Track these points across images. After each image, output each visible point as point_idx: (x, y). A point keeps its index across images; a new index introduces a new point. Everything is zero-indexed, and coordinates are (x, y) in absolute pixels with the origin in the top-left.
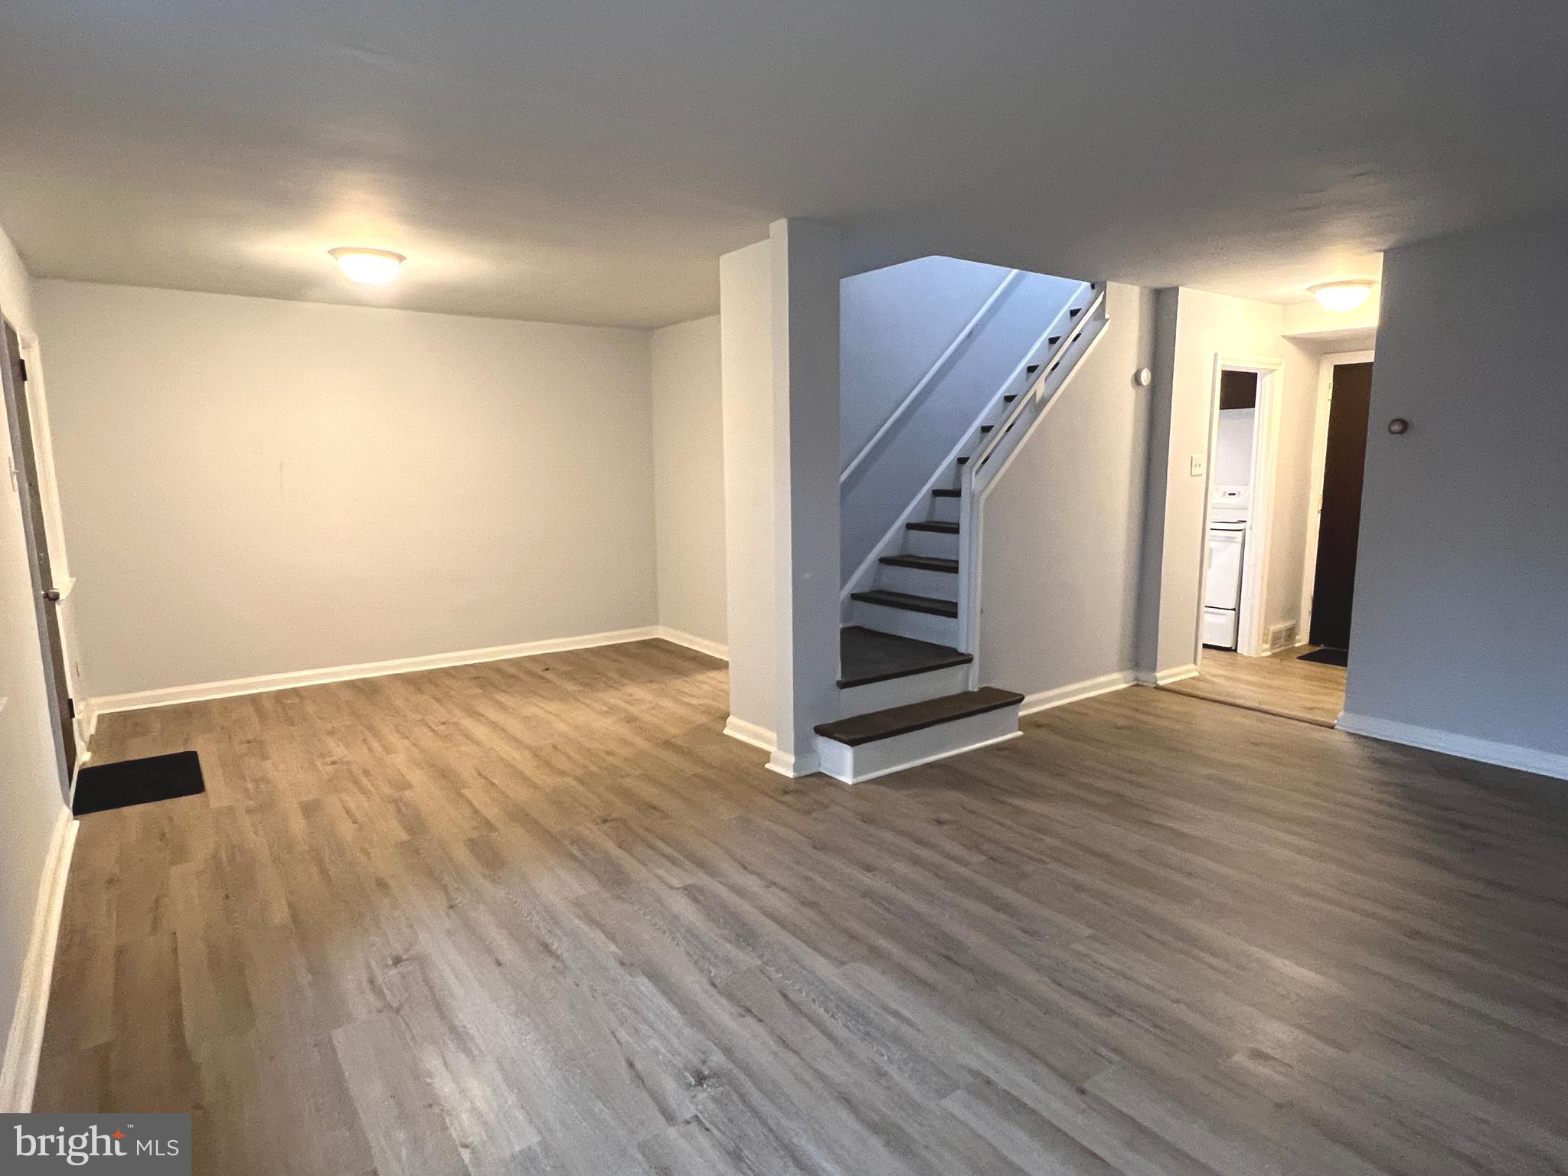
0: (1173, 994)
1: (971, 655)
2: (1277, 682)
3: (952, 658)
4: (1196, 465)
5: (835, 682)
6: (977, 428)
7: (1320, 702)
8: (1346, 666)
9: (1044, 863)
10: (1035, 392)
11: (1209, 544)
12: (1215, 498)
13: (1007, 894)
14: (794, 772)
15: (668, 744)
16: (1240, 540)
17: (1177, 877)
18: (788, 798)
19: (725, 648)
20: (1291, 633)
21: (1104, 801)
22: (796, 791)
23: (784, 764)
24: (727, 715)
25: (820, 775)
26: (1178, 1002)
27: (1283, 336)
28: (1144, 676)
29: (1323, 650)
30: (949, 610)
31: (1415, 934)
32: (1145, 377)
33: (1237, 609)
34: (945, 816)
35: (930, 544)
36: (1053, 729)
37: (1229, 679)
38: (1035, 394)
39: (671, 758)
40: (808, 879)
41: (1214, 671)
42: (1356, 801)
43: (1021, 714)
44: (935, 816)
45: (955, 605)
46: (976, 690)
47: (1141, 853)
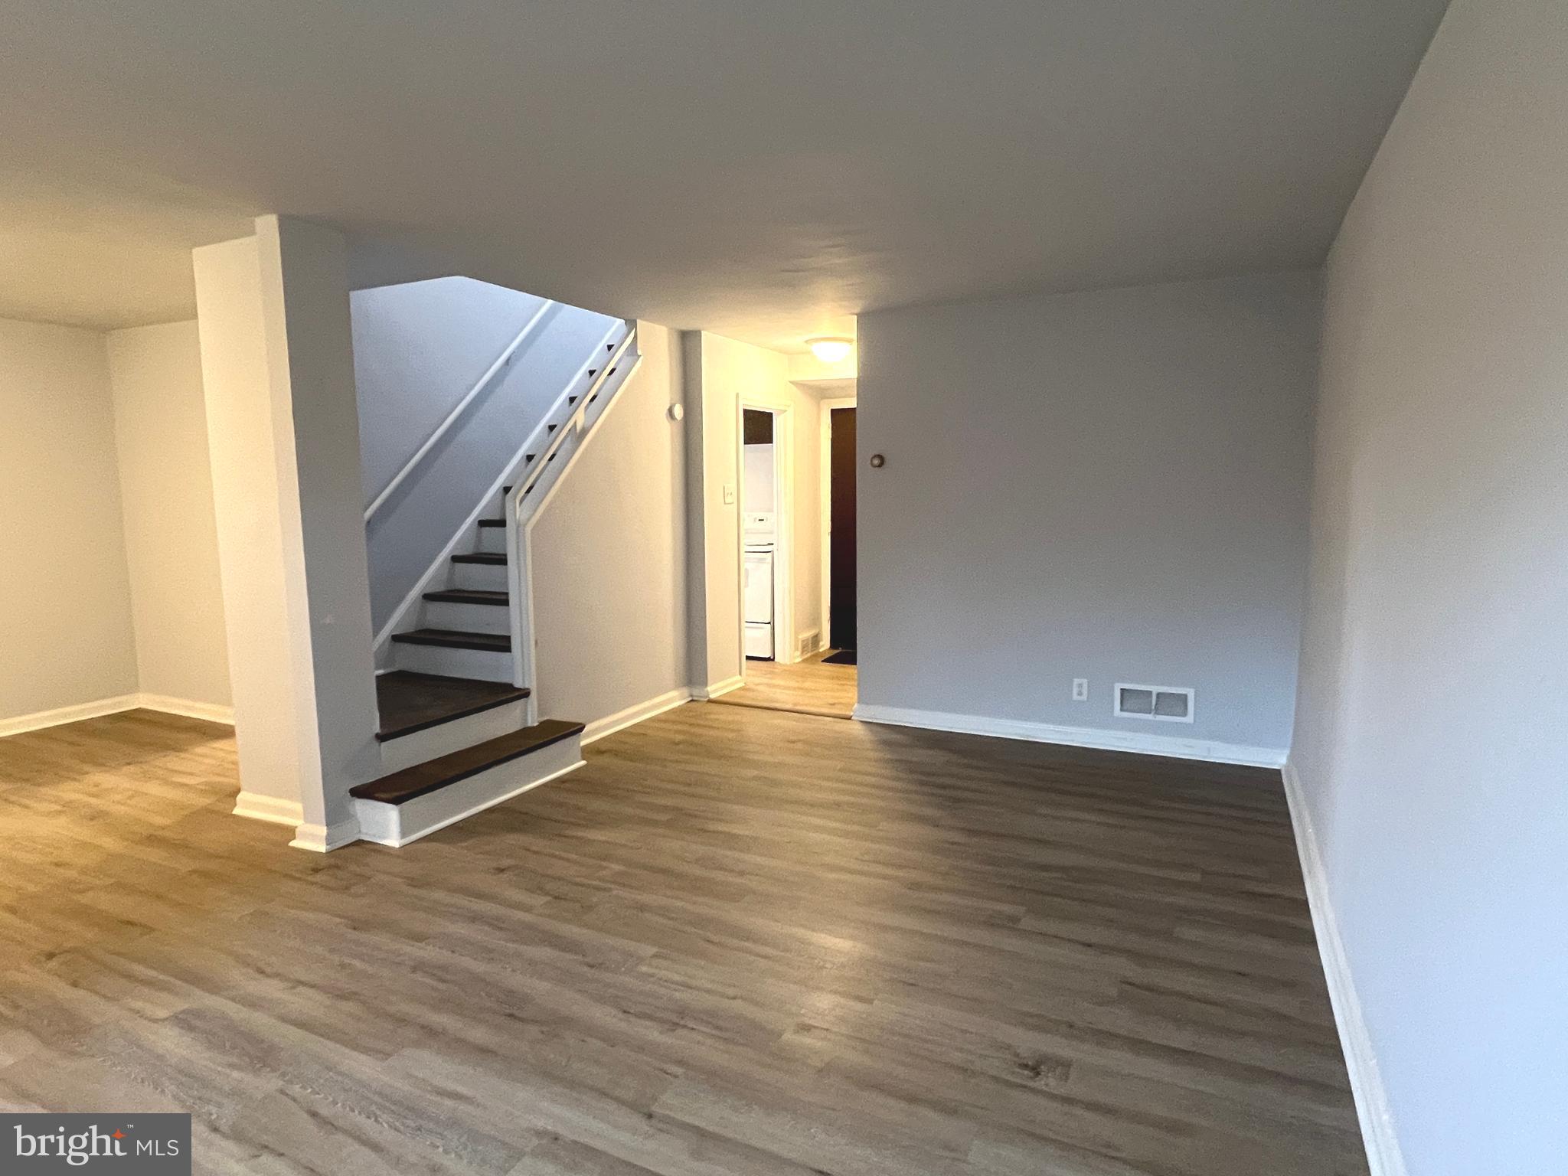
0: (731, 992)
1: (527, 689)
2: (807, 684)
3: (507, 693)
4: (728, 494)
5: (374, 735)
6: (522, 457)
7: (838, 698)
8: (856, 664)
9: (610, 890)
10: (575, 423)
11: (744, 566)
12: (747, 523)
13: (572, 931)
14: (327, 845)
15: (153, 839)
16: (769, 560)
17: (731, 878)
18: (319, 878)
19: (229, 711)
20: (816, 640)
21: (664, 817)
22: (330, 867)
23: (313, 837)
24: (238, 791)
25: (359, 843)
26: (734, 998)
27: (790, 382)
28: (696, 692)
29: (841, 652)
30: (502, 644)
31: (916, 886)
32: (678, 411)
33: (772, 623)
34: (506, 862)
35: (478, 577)
36: (616, 753)
37: (769, 685)
38: (575, 425)
39: (155, 855)
40: (343, 966)
41: (757, 680)
42: (873, 780)
43: (583, 743)
44: (495, 865)
45: (508, 639)
46: (536, 724)
47: (700, 861)
